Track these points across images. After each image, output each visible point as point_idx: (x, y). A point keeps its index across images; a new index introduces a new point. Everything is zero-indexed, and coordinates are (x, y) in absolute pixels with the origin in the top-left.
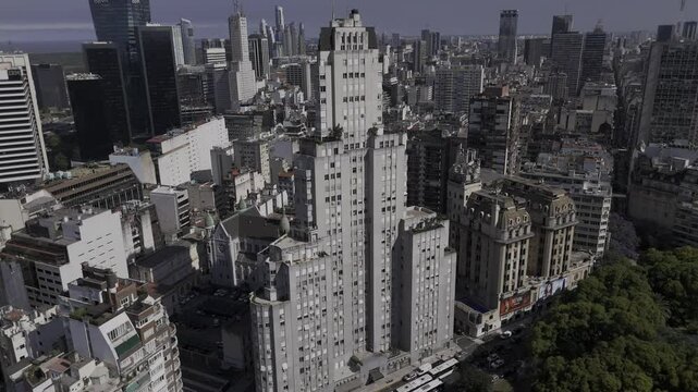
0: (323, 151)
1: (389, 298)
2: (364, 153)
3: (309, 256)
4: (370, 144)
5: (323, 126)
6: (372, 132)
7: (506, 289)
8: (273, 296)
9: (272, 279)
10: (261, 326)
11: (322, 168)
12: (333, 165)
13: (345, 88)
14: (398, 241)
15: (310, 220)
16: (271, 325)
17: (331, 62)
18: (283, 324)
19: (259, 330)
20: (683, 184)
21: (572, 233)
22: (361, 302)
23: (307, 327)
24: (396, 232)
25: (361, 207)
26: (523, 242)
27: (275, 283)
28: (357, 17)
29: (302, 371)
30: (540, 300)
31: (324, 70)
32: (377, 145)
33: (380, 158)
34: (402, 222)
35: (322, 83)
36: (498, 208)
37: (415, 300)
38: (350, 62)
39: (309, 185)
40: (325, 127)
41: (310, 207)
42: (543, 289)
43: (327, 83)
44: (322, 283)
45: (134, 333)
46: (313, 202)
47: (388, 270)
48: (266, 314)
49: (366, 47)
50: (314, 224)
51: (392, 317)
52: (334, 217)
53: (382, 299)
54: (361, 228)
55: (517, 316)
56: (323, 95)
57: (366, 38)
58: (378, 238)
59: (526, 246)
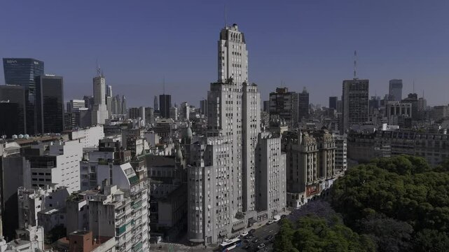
0: (224, 89)
1: (254, 179)
2: (241, 94)
3: (219, 143)
4: (244, 90)
5: (223, 77)
6: (244, 84)
7: (308, 179)
8: (202, 165)
9: (202, 155)
10: (198, 181)
11: (225, 97)
12: (229, 96)
13: (233, 59)
14: (258, 145)
15: (218, 125)
16: (203, 180)
17: (226, 45)
18: (209, 179)
19: (196, 183)
20: (376, 138)
21: (334, 153)
22: (240, 180)
23: (220, 184)
24: (257, 140)
25: (240, 124)
26: (314, 153)
27: (203, 157)
28: (236, 27)
29: (217, 212)
30: (324, 190)
31: (224, 49)
32: (248, 90)
33: (249, 97)
34: (260, 134)
35: (223, 55)
36: (301, 134)
37: (269, 179)
38: (235, 47)
39: (218, 106)
40: (224, 78)
41: (218, 118)
42: (324, 184)
43: (224, 55)
44: (227, 158)
45: (135, 174)
46: (220, 115)
47: (253, 162)
48: (201, 173)
49: (241, 41)
50: (220, 128)
51: (256, 191)
52: (229, 125)
53: (251, 179)
54: (240, 135)
55: (314, 198)
56: (223, 61)
57: (241, 37)
58: (249, 142)
59: (316, 156)
